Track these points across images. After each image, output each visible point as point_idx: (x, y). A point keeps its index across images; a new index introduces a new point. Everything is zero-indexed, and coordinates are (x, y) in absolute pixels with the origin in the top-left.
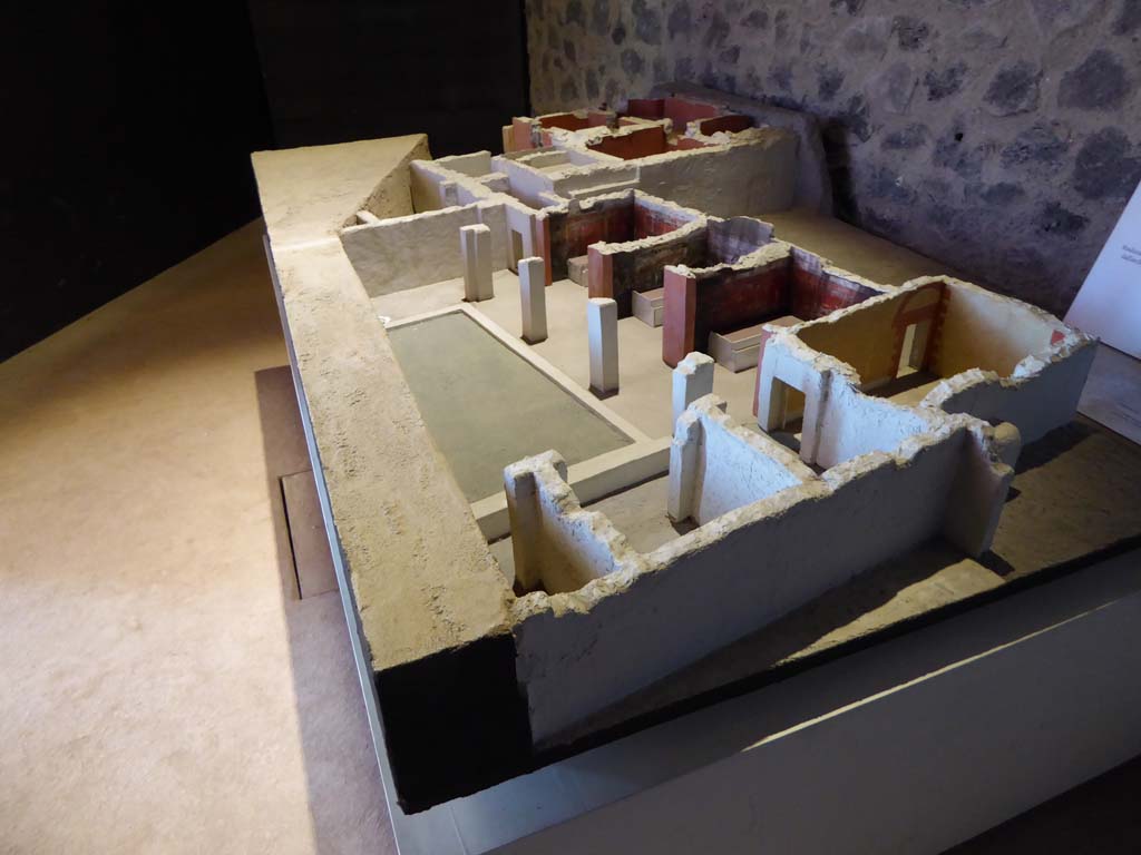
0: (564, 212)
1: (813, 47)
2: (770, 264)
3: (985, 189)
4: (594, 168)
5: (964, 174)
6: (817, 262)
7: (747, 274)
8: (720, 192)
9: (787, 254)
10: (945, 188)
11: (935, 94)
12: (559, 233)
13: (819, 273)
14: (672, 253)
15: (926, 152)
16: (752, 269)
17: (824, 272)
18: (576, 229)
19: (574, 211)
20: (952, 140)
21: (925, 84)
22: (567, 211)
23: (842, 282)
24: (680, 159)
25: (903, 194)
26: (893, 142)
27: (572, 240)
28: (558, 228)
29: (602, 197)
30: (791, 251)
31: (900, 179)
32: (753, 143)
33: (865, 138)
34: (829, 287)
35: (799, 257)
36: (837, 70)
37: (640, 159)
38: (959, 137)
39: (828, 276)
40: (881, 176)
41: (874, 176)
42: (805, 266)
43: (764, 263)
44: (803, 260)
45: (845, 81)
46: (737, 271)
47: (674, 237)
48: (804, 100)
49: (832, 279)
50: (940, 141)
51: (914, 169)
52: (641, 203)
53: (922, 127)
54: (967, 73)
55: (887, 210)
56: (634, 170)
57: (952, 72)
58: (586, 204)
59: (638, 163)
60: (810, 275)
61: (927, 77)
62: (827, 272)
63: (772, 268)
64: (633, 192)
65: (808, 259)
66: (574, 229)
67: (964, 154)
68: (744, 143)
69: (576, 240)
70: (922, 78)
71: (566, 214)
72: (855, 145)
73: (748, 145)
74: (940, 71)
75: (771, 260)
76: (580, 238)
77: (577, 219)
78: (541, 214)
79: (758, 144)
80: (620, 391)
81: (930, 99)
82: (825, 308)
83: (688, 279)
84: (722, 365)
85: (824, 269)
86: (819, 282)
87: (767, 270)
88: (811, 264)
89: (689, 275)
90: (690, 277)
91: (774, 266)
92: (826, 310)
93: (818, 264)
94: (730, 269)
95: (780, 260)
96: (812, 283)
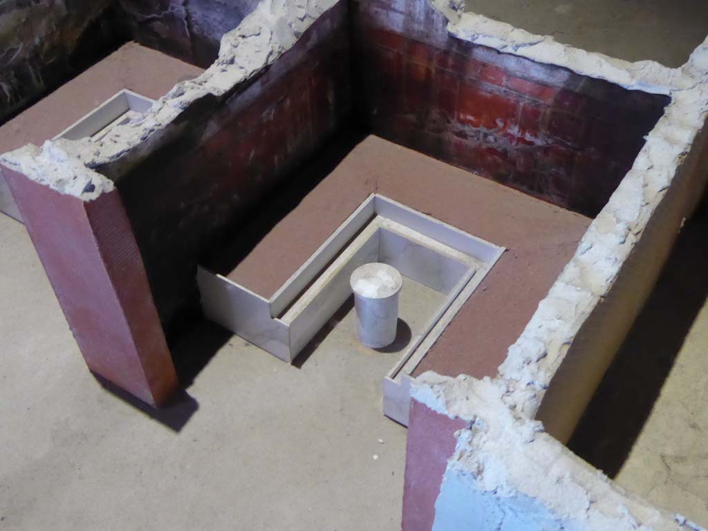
2: (304, 38)
6: (429, 13)
7: (256, 89)
13: (439, 40)
14: (23, 14)
16: (267, 68)
17: (453, 39)
23: (511, 64)
34: (472, 75)
39: (466, 47)
43: (290, 41)
44: (387, 4)
46: (229, 94)
49: (479, 54)
60: (413, 44)
62: (463, 34)
63: (310, 44)
65: (400, 4)
75: (303, 27)
82: (463, 122)
83: (89, 206)
84: (250, 341)
85: (450, 28)
86: (443, 62)
87: (300, 55)
88: (410, 16)
89: (90, 188)
90: (94, 196)
91: (314, 37)
92: (468, 129)
93: (435, 16)
94: (209, 97)
95: (324, 16)
96: (420, 63)
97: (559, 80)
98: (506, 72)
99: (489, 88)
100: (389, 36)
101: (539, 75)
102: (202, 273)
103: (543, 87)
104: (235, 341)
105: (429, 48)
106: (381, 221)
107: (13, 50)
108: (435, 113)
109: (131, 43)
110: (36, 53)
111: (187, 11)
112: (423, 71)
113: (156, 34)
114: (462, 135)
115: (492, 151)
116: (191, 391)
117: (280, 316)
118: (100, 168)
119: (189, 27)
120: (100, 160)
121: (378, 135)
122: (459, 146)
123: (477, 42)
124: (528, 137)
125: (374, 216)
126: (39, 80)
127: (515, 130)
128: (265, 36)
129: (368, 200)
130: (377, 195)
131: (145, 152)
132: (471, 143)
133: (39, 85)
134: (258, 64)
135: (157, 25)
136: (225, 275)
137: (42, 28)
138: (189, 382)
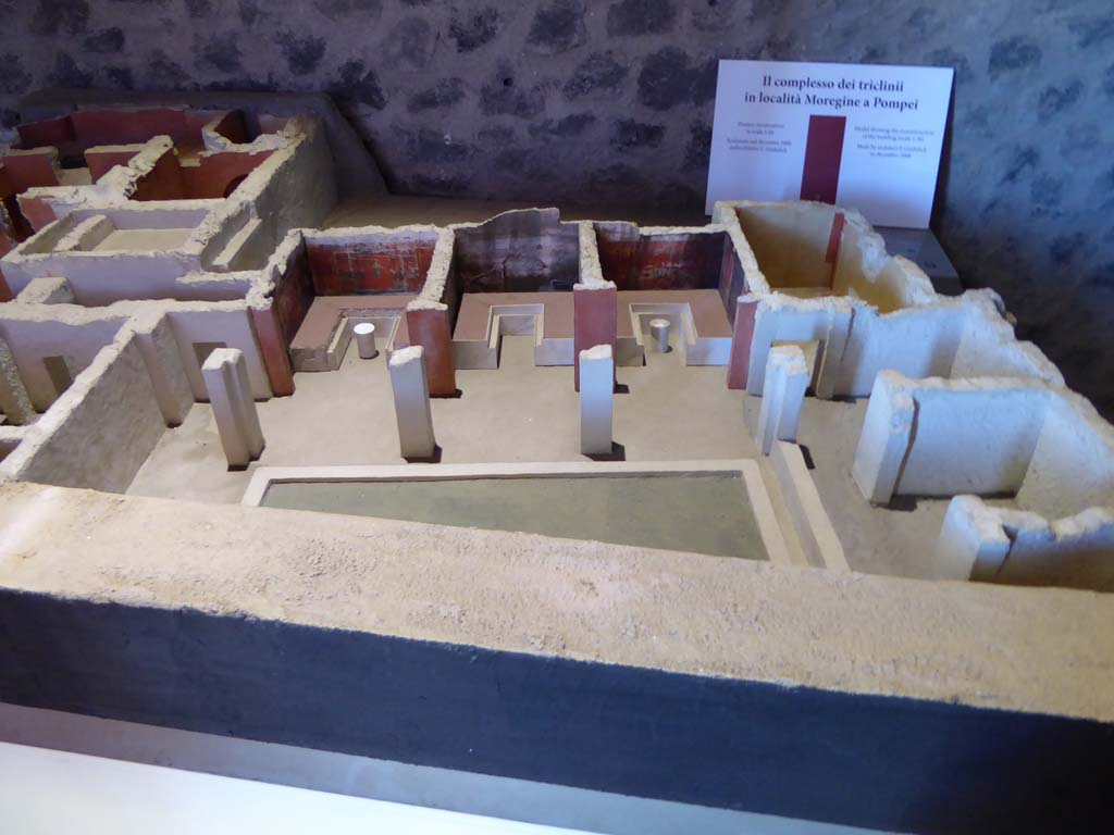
1: (265, 15)
3: (555, 125)
4: (217, 221)
5: (524, 117)
10: (507, 134)
11: (466, 44)
13: (636, 239)
15: (470, 104)
17: (641, 236)
20: (500, 86)
21: (450, 36)
22: (273, 285)
23: (667, 239)
25: (458, 150)
26: (424, 102)
30: (593, 228)
31: (447, 137)
33: (379, 105)
34: (651, 248)
36: (310, 37)
38: (507, 82)
39: (648, 238)
40: (421, 140)
41: (412, 142)
42: (616, 238)
44: (611, 232)
45: (328, 49)
48: (270, 79)
49: (653, 239)
50: (485, 91)
51: (462, 123)
52: (319, 243)
53: (456, 80)
54: (498, 20)
55: (443, 171)
57: (479, 20)
58: (282, 267)
59: (241, 197)
60: (625, 244)
61: (452, 28)
62: (646, 234)
65: (619, 229)
66: (284, 305)
67: (522, 97)
70: (444, 32)
71: (275, 290)
72: (369, 115)
74: (464, 21)
77: (283, 290)
78: (256, 300)
81: (460, 51)
82: (648, 269)
85: (640, 233)
86: (638, 247)
88: (623, 233)
92: (650, 272)
96: (628, 251)
97: (686, 238)
98: (664, 242)
99: (658, 251)
100: (616, 243)
101: (677, 239)
103: (680, 243)
105: (631, 244)
108: (635, 270)
112: (629, 254)
113: (482, 284)
114: (647, 275)
115: (660, 277)
119: (505, 274)
123: (652, 234)
124: (675, 265)
127: (669, 265)
132: (651, 277)
135: (484, 279)
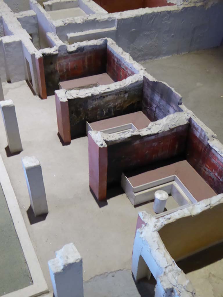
0: (55, 53)
2: (171, 130)
4: (85, 18)
6: (205, 136)
7: (153, 137)
8: (173, 36)
9: (186, 122)
12: (52, 66)
13: (206, 144)
14: (116, 97)
16: (158, 134)
17: (208, 144)
18: (65, 63)
19: (63, 53)
22: (57, 52)
23: (219, 157)
24: (146, 15)
27: (61, 71)
28: (51, 63)
29: (84, 44)
30: (190, 120)
32: (199, 4)
34: (210, 155)
35: (194, 126)
37: (119, 13)
39: (211, 148)
42: (198, 135)
43: (167, 129)
44: (197, 129)
46: (145, 136)
47: (118, 87)
49: (213, 151)
52: (110, 49)
56: (113, 21)
58: (72, 48)
59: (117, 16)
60: (200, 142)
62: (211, 145)
63: (173, 132)
64: (106, 41)
65: (199, 131)
66: (63, 64)
68: (192, 5)
69: (65, 70)
71: (57, 55)
73: (195, 7)
75: (172, 127)
76: (67, 70)
77: (65, 57)
78: (39, 54)
79: (202, 6)
80: (47, 217)
82: (206, 167)
83: (100, 148)
84: (128, 197)
85: (209, 142)
86: (205, 149)
87: (169, 133)
88: (201, 134)
89: (102, 145)
90: (102, 147)
91: (175, 130)
92: (207, 169)
93: (206, 137)
94: (139, 135)
95: (180, 126)
96: (200, 147)
98: (218, 160)
99: (213, 160)
100: (196, 138)
102: (123, 174)
104: (124, 195)
105: (203, 144)
106: (174, 183)
107: (110, 104)
108: (201, 162)
109: (141, 112)
110: (115, 107)
111: (155, 110)
112: (200, 149)
113: (147, 112)
114: (205, 170)
115: (210, 177)
116: (108, 201)
117: (135, 193)
118: (106, 142)
119: (155, 114)
120: (107, 140)
121: (187, 161)
122: (204, 172)
123: (213, 148)
124: (219, 177)
125: (174, 180)
126: (113, 113)
127: (216, 174)
128: (161, 126)
129: (173, 176)
130: (176, 176)
131: (118, 142)
132: (207, 173)
133: (113, 114)
134: (156, 132)
135: (148, 110)
136: (127, 177)
137: (119, 101)
138: (109, 198)
